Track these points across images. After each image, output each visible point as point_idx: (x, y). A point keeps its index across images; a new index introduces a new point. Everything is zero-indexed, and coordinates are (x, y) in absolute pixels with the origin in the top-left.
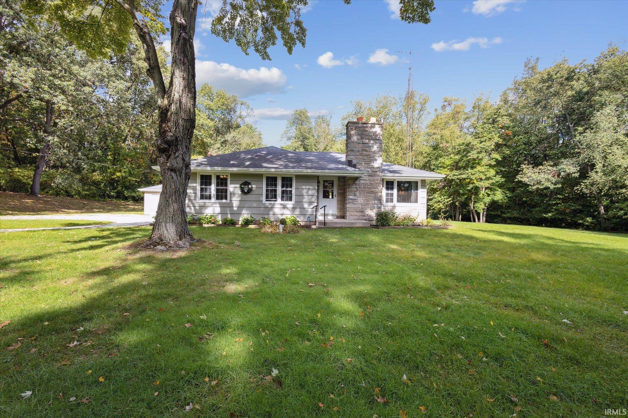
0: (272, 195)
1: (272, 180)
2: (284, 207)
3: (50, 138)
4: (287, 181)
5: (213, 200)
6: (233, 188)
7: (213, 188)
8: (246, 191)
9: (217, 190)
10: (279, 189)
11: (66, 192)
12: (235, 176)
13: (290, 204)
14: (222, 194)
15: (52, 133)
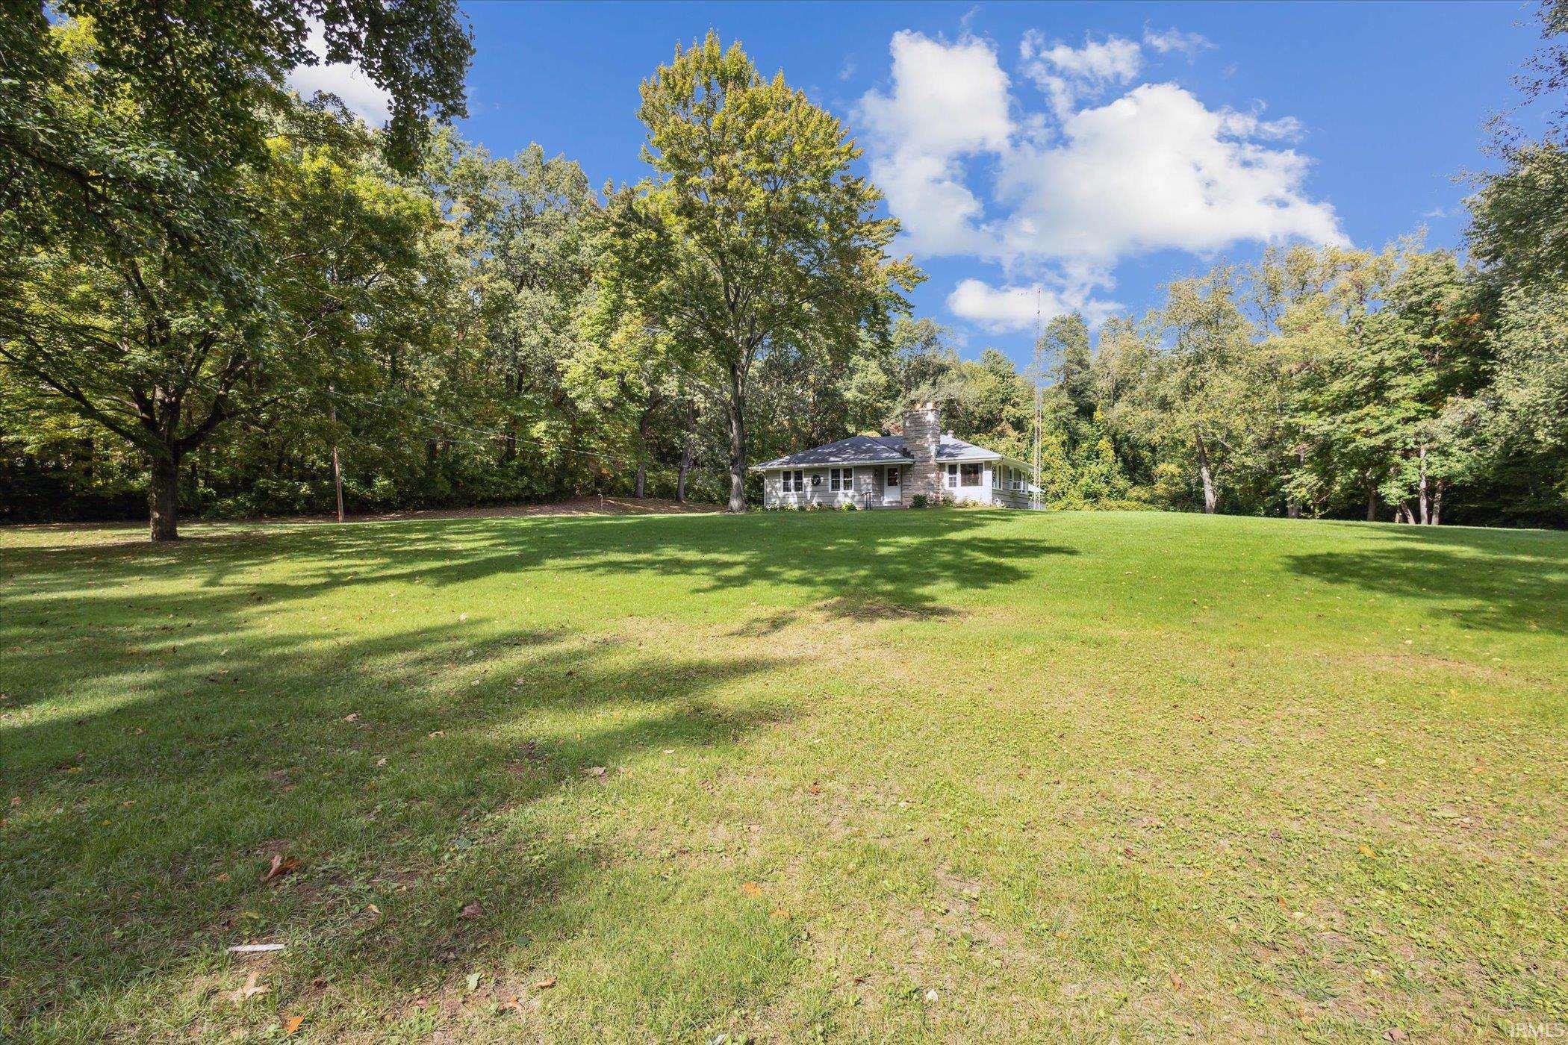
0: (836, 486)
1: (835, 472)
2: (846, 495)
3: (692, 436)
4: (848, 472)
5: (793, 491)
6: (806, 480)
7: (792, 482)
8: (816, 483)
9: (796, 484)
10: (842, 479)
11: (709, 496)
12: (808, 471)
13: (850, 492)
14: (798, 487)
15: (693, 431)
